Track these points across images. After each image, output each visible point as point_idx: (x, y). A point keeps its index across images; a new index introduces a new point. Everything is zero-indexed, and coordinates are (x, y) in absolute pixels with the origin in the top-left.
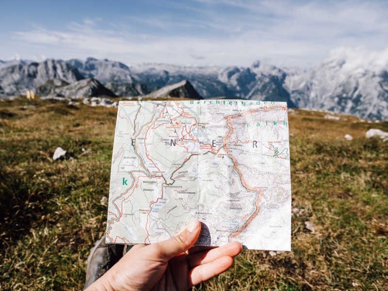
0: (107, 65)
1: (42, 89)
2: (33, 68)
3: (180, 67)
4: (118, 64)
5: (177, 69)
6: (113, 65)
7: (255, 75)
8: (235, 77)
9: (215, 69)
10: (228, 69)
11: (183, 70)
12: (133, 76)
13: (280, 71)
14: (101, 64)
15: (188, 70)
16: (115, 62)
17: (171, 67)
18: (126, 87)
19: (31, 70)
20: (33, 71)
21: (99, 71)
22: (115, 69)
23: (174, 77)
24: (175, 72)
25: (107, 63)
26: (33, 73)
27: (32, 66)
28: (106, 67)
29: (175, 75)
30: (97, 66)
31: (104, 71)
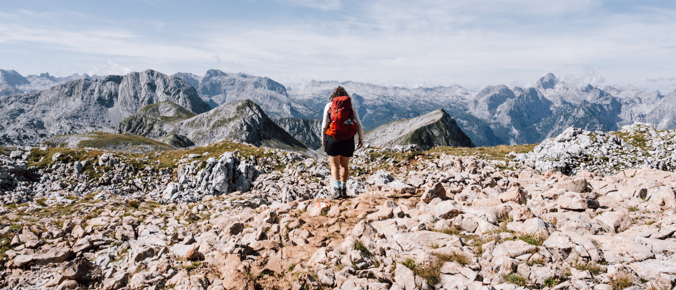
0: (244, 85)
1: (134, 123)
2: (110, 86)
3: (385, 88)
4: (264, 83)
5: (379, 92)
6: (257, 85)
7: (549, 103)
8: (504, 107)
9: (459, 92)
10: (488, 90)
11: (391, 93)
12: (293, 105)
13: (602, 94)
14: (233, 83)
15: (403, 94)
16: (261, 79)
17: (367, 88)
18: (289, 125)
19: (105, 91)
20: (108, 93)
21: (228, 96)
22: (260, 92)
23: (374, 107)
24: (376, 97)
25: (244, 81)
26: (108, 97)
27: (108, 83)
28: (243, 87)
29: (377, 104)
30: (224, 87)
31: (238, 96)
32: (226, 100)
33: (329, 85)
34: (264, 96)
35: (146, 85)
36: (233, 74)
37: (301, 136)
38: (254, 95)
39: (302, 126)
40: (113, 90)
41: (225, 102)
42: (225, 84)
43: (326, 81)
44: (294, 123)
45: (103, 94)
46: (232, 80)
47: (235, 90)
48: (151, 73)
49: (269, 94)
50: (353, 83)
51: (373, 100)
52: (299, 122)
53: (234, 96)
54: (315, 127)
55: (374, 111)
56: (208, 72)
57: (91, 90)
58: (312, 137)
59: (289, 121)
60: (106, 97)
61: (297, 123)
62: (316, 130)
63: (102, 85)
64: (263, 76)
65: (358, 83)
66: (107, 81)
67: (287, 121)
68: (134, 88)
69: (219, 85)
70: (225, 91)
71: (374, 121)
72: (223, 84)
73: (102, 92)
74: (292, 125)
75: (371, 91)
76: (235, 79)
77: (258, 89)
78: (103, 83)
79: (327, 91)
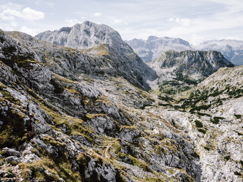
0: (167, 42)
2: (63, 35)
4: (178, 41)
5: (241, 44)
6: (174, 42)
14: (161, 41)
16: (176, 39)
17: (233, 42)
18: (188, 56)
19: (59, 38)
20: (61, 39)
21: (159, 48)
22: (175, 45)
23: (238, 51)
24: (239, 46)
25: (167, 40)
26: (60, 42)
27: (62, 32)
28: (166, 44)
29: (240, 50)
30: (157, 44)
31: (164, 48)
32: (158, 51)
33: (213, 42)
34: (177, 47)
35: (83, 31)
36: (162, 38)
37: (197, 64)
38: (172, 47)
39: (198, 56)
40: (64, 37)
41: (157, 51)
42: (157, 42)
43: (211, 40)
44: (191, 54)
45: (57, 40)
46: (161, 40)
47: (163, 45)
48: (88, 23)
49: (180, 46)
50: (226, 40)
51: (238, 48)
52: (195, 53)
53: (162, 49)
54: (208, 57)
55: (239, 53)
56: (149, 37)
57: (51, 38)
58: (206, 65)
59: (187, 53)
60: (59, 41)
61: (194, 54)
62: (209, 59)
63: (58, 34)
64: (177, 38)
65: (228, 40)
66: (61, 31)
67: (186, 53)
68: (76, 34)
69: (155, 43)
70: (157, 46)
71: (239, 59)
72: (156, 43)
73: (57, 38)
74: (190, 56)
75: (236, 44)
76: (162, 40)
77: (174, 44)
78: (58, 33)
79: (211, 45)
